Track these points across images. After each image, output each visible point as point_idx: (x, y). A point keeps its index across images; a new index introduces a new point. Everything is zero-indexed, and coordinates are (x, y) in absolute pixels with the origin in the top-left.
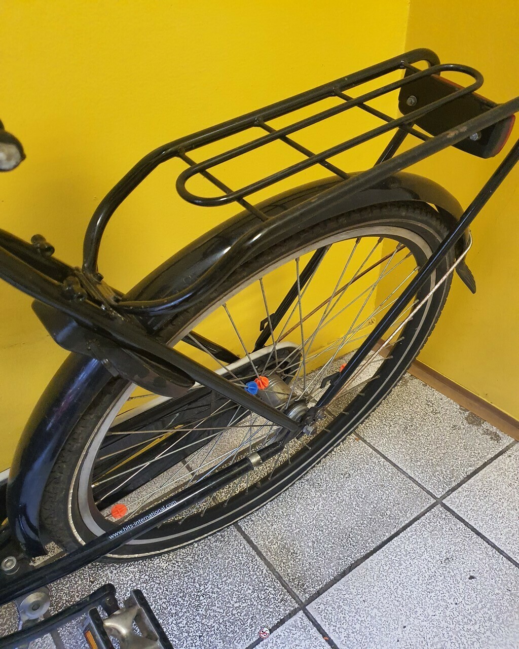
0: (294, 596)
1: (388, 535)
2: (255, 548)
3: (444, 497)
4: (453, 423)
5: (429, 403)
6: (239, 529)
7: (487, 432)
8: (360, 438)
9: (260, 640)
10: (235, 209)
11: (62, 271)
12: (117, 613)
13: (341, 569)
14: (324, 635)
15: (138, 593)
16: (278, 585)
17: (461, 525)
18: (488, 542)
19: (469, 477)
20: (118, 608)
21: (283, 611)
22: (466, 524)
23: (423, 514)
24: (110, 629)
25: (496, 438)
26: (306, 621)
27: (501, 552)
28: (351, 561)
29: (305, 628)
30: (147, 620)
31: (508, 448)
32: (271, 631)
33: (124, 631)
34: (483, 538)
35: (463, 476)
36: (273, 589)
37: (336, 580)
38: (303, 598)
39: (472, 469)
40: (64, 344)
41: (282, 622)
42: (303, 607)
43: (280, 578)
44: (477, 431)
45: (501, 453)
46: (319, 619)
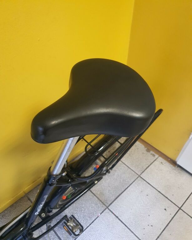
0: (105, 205)
1: (127, 187)
2: (93, 194)
3: (141, 175)
4: (142, 152)
6: (91, 191)
7: (152, 154)
9: (98, 217)
12: (69, 221)
13: (116, 197)
14: (113, 213)
15: (72, 216)
16: (101, 203)
17: (145, 182)
19: (147, 168)
20: (69, 220)
21: (103, 209)
22: (146, 181)
23: (135, 180)
24: (69, 225)
25: (154, 156)
26: (109, 211)
28: (118, 194)
29: (108, 213)
30: (76, 221)
31: (157, 159)
32: (101, 214)
33: (72, 225)
35: (145, 168)
36: (100, 204)
37: (115, 200)
38: (107, 205)
39: (147, 166)
41: (103, 212)
42: (107, 208)
43: (101, 201)
44: (149, 154)
45: (155, 160)
46: (112, 210)
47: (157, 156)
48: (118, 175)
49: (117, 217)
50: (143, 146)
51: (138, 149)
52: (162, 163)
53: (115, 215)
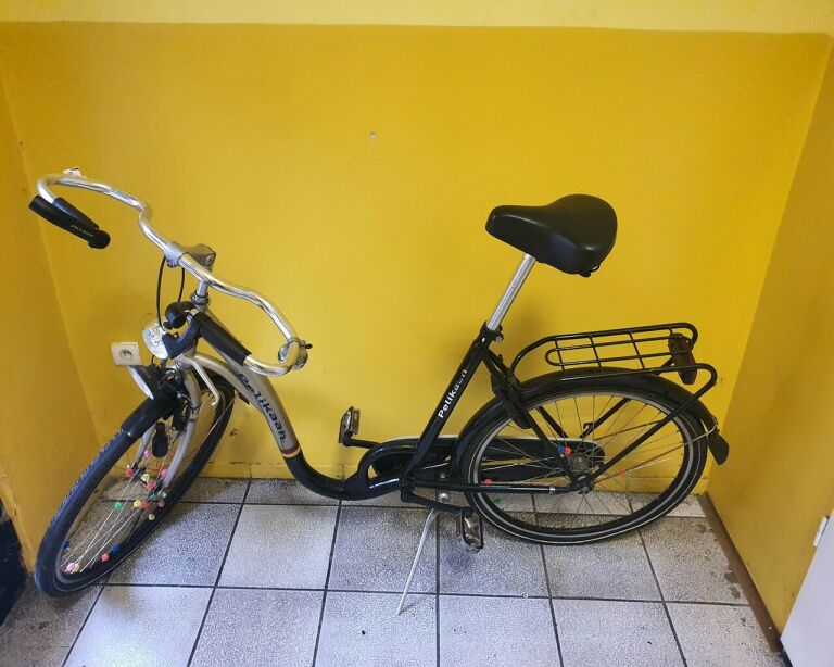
0: (549, 592)
1: (618, 598)
2: (544, 561)
3: (669, 602)
4: (714, 571)
5: (708, 551)
6: (542, 549)
7: (733, 589)
8: (643, 544)
9: (522, 597)
10: (559, 369)
11: (503, 367)
13: (581, 596)
16: (545, 583)
17: (667, 620)
18: (675, 637)
19: (695, 602)
21: (540, 593)
22: (670, 621)
25: (737, 595)
26: (548, 604)
27: (679, 645)
29: (545, 606)
31: (739, 605)
32: (530, 597)
33: (469, 526)
34: (674, 633)
35: (692, 600)
36: (541, 583)
37: (575, 598)
38: (554, 595)
39: (701, 600)
40: (495, 392)
41: (536, 597)
42: (550, 598)
43: (548, 580)
44: (727, 585)
45: (731, 605)
46: (554, 607)
47: (743, 600)
48: (619, 568)
49: (555, 625)
50: (726, 563)
51: (706, 558)
52: (744, 620)
53: (554, 618)
